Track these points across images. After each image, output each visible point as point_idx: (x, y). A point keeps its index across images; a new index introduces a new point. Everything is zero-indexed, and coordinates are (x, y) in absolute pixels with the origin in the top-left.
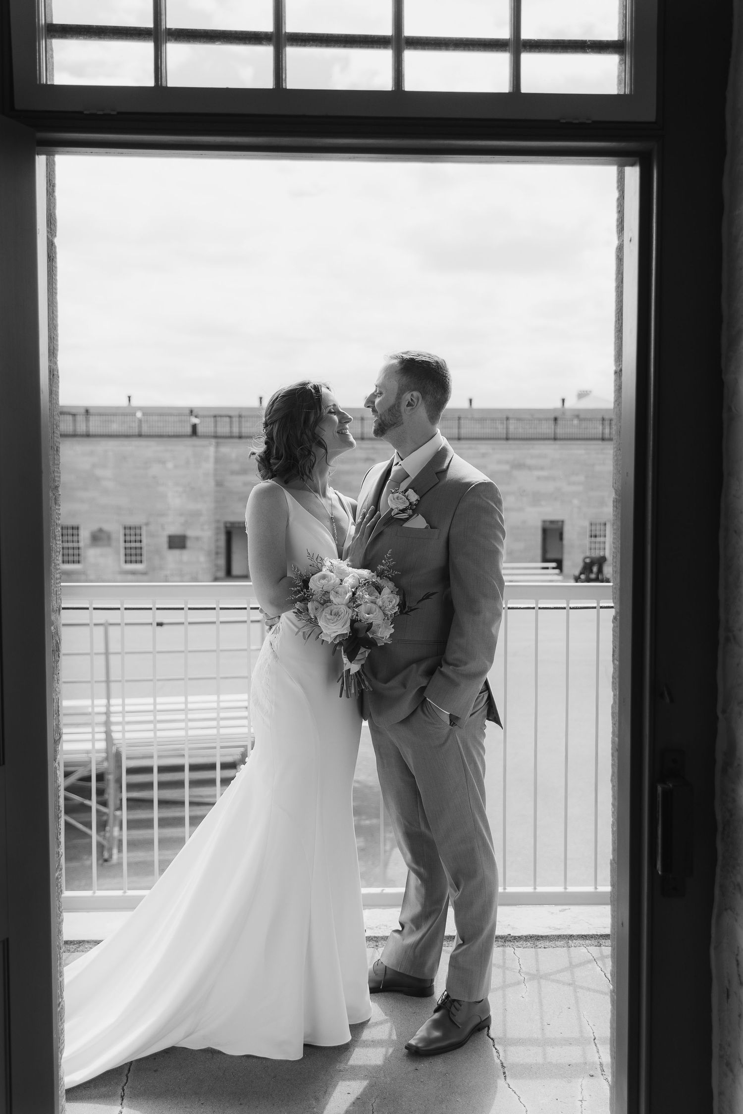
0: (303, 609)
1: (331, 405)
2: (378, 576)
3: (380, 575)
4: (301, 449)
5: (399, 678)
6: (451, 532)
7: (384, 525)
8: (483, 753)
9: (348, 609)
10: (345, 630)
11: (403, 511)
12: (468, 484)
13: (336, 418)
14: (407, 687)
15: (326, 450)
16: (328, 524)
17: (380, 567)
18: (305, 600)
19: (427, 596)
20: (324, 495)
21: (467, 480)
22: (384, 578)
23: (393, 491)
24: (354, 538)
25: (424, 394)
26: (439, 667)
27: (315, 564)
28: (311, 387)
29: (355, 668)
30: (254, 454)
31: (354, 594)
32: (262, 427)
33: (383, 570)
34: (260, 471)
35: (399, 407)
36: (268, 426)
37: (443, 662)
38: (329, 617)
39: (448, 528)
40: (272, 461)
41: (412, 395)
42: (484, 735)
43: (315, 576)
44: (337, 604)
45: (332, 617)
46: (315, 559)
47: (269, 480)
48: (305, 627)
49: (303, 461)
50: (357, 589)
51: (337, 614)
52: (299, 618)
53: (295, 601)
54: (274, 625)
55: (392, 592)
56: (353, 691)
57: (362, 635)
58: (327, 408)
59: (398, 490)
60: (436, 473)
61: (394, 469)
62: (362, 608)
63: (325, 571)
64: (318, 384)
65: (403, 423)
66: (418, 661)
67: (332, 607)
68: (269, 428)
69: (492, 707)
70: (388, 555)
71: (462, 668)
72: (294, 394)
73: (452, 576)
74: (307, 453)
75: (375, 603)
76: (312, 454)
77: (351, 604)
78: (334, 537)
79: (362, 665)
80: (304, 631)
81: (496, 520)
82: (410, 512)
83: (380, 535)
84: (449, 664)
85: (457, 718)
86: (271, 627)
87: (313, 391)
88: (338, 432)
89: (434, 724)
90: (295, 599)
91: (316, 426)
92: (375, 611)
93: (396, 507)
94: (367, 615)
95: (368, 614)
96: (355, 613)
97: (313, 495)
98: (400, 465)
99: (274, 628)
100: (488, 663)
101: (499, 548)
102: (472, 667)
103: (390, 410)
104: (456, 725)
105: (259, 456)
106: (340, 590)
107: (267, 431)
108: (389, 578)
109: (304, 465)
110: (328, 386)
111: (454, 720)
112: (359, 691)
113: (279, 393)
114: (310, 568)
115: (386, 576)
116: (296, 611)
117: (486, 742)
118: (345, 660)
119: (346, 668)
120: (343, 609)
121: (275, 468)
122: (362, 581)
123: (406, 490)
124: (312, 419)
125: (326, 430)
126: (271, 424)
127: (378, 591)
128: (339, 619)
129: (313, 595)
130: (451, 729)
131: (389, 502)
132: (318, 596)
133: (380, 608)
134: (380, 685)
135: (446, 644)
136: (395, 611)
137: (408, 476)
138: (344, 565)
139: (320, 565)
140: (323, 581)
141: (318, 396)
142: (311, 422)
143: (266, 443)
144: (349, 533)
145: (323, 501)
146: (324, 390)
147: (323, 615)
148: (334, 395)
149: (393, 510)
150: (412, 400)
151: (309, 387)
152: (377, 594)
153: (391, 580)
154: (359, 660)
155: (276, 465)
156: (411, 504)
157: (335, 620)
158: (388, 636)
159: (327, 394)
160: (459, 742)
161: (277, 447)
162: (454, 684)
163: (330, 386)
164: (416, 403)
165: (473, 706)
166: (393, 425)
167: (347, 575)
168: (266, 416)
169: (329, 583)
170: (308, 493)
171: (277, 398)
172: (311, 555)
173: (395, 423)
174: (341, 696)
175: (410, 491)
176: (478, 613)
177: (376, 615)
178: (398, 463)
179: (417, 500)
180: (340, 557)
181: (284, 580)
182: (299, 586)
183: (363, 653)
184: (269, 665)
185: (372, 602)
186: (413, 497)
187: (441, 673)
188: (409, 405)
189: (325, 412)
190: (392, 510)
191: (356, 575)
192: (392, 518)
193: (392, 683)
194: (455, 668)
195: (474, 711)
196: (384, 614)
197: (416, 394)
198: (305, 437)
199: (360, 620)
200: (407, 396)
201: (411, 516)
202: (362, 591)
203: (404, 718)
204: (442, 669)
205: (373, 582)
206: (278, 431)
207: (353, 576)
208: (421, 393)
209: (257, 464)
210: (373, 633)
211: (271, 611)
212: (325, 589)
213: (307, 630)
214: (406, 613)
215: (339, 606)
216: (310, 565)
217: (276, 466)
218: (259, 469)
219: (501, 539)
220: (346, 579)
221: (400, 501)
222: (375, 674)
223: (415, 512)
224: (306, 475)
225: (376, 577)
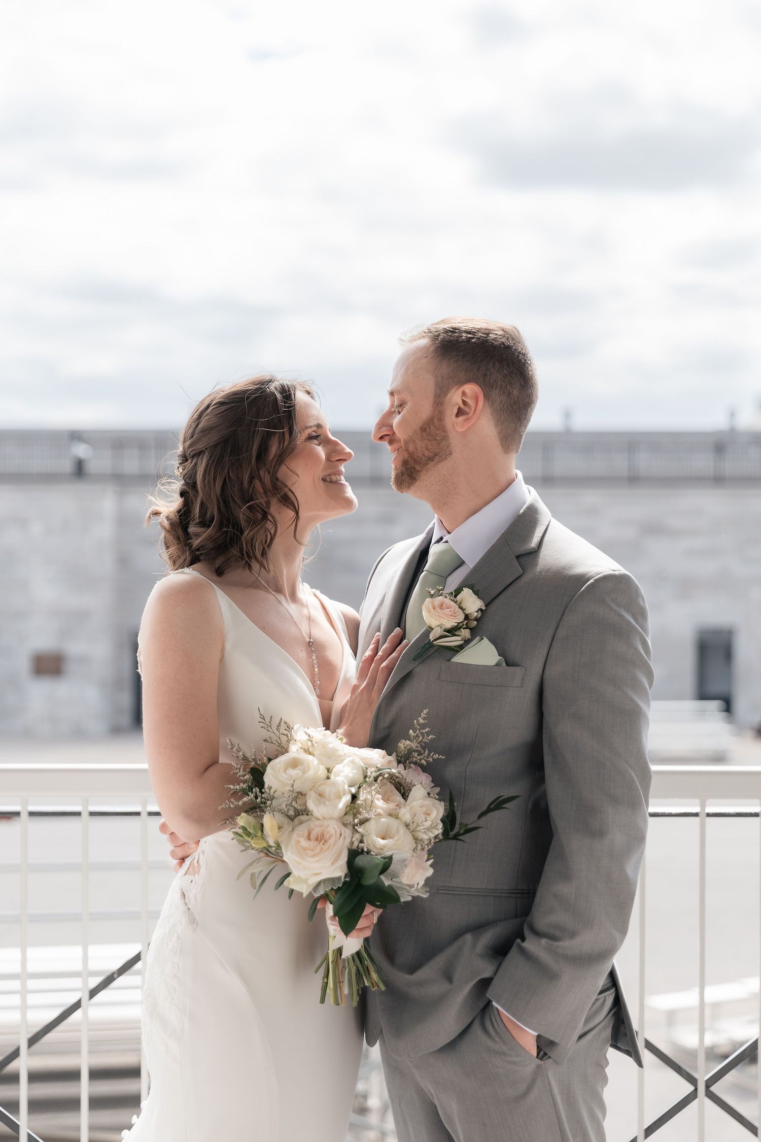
0: (254, 828)
1: (312, 424)
2: (399, 762)
3: (404, 760)
4: (250, 508)
5: (439, 961)
6: (547, 672)
7: (414, 660)
8: (600, 1116)
9: (342, 827)
10: (338, 870)
11: (452, 631)
12: (581, 579)
13: (321, 451)
14: (455, 980)
15: (297, 513)
16: (303, 654)
17: (403, 745)
18: (256, 809)
19: (498, 804)
20: (293, 597)
21: (579, 570)
22: (412, 765)
23: (432, 592)
24: (355, 688)
25: (487, 386)
26: (519, 940)
27: (274, 738)
28: (276, 388)
29: (352, 944)
30: (157, 514)
31: (354, 797)
32: (176, 462)
33: (410, 751)
34: (167, 548)
35: (441, 419)
36: (187, 460)
37: (527, 932)
38: (304, 843)
39: (541, 666)
40: (192, 529)
41: (464, 393)
42: (605, 1079)
43: (277, 760)
44: (320, 817)
45: (312, 844)
46: (274, 727)
47: (186, 570)
48: (255, 865)
49: (251, 530)
50: (359, 788)
51: (321, 839)
52: (244, 846)
53: (237, 812)
54: (188, 857)
55: (429, 794)
56: (346, 991)
57: (369, 881)
58: (303, 431)
59: (443, 590)
60: (518, 557)
61: (434, 550)
62: (371, 827)
63: (294, 750)
64: (289, 383)
65: (451, 454)
66: (477, 928)
67: (313, 824)
68: (189, 464)
69: (623, 1022)
70: (421, 721)
71: (567, 945)
72: (242, 400)
73: (547, 759)
74: (260, 516)
75: (397, 817)
76: (270, 518)
77: (349, 818)
78: (313, 683)
79: (366, 940)
80: (254, 871)
81: (636, 649)
82: (466, 633)
83: (406, 678)
84: (538, 934)
85: (552, 1044)
86: (183, 860)
87: (279, 396)
88: (324, 480)
89: (504, 1054)
90: (237, 807)
91: (280, 464)
92: (398, 831)
93: (438, 623)
94: (382, 842)
95: (383, 838)
96: (357, 836)
97: (271, 597)
98: (447, 542)
99: (188, 862)
100: (617, 935)
101: (642, 704)
102: (584, 942)
103: (423, 429)
104: (549, 1057)
105: (168, 518)
106: (327, 789)
107: (186, 471)
108: (421, 766)
109: (252, 540)
110: (308, 388)
111: (545, 1047)
112: (358, 990)
113: (212, 397)
114: (264, 745)
115: (415, 763)
116: (240, 831)
117: (608, 1094)
118: (333, 928)
119: (333, 946)
120: (334, 828)
121: (196, 542)
122: (371, 773)
123: (458, 592)
124: (274, 449)
125: (299, 472)
126: (193, 457)
127: (399, 791)
128: (325, 847)
129: (273, 798)
130: (539, 1067)
131: (424, 613)
132: (282, 802)
133: (407, 826)
134: (401, 978)
135: (534, 897)
136: (437, 832)
137: (462, 563)
138: (335, 741)
139: (284, 739)
140: (293, 772)
141: (289, 407)
142: (271, 456)
143: (183, 494)
144: (345, 674)
145: (292, 608)
146: (300, 396)
147: (293, 841)
148: (318, 407)
149: (433, 629)
150: (464, 403)
151: (272, 387)
152: (399, 798)
153: (425, 769)
154: (361, 929)
155: (200, 536)
156: (467, 617)
157: (318, 849)
158: (422, 883)
159: (307, 405)
160: (556, 1091)
161: (202, 504)
162: (548, 975)
163: (313, 389)
164: (473, 410)
165: (583, 1020)
166: (431, 459)
167: (339, 759)
168: (184, 442)
169: (306, 775)
170: (262, 593)
171: (208, 407)
172: (267, 720)
173: (436, 455)
174: (322, 1001)
175: (467, 593)
176: (599, 834)
177: (398, 840)
178: (441, 539)
179: (480, 610)
180: (327, 726)
181: (213, 771)
182: (244, 782)
183: (371, 915)
184: (179, 938)
185: (390, 815)
186: (472, 603)
187: (523, 951)
188: (460, 412)
189: (301, 438)
190: (431, 629)
191: (358, 760)
192: (430, 645)
193: (424, 973)
194: (551, 942)
195: (586, 1029)
196: (416, 839)
197: (471, 389)
198: (258, 484)
199: (368, 852)
200: (455, 397)
201: (467, 642)
202: (370, 792)
203: (448, 1041)
204: (525, 945)
205: (392, 778)
206: (205, 471)
207: (353, 762)
208: (481, 387)
209: (163, 534)
210: (394, 876)
211: (183, 829)
212: (297, 788)
213: (260, 868)
214: (455, 838)
215: (326, 823)
216: (265, 741)
217: (199, 541)
218: (166, 544)
219: (646, 689)
220: (337, 768)
221: (447, 611)
222: (390, 956)
223: (474, 632)
224: (256, 558)
225: (395, 764)
